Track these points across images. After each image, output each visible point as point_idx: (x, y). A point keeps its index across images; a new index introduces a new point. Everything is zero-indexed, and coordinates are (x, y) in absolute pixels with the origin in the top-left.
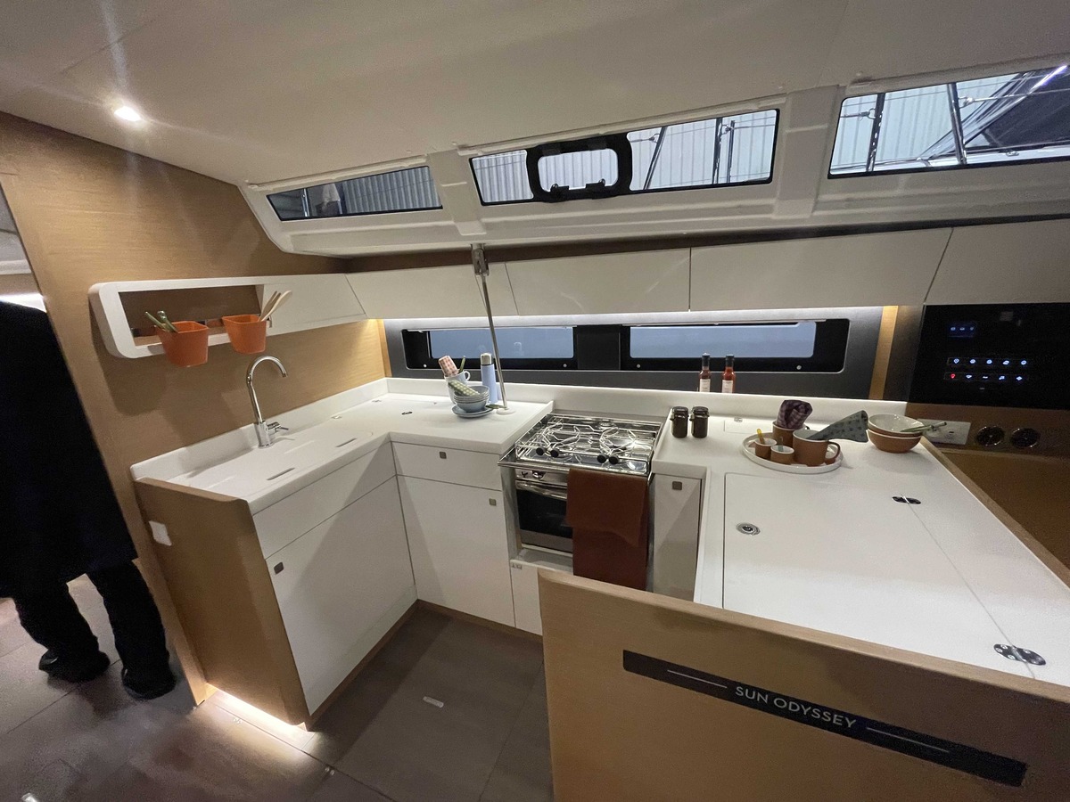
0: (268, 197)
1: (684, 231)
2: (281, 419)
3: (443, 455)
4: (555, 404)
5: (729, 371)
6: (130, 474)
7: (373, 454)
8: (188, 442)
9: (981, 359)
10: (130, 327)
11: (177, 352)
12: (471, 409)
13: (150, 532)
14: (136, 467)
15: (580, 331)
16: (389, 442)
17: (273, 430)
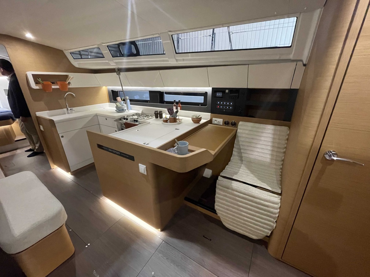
0: (70, 53)
1: (157, 66)
2: (74, 109)
3: (106, 119)
4: (142, 111)
5: (179, 104)
6: (35, 114)
7: (91, 117)
8: (49, 110)
9: (223, 101)
10: (34, 82)
11: (45, 89)
12: (120, 110)
13: (40, 127)
14: (37, 113)
15: (151, 92)
16: (96, 115)
17: (71, 111)
